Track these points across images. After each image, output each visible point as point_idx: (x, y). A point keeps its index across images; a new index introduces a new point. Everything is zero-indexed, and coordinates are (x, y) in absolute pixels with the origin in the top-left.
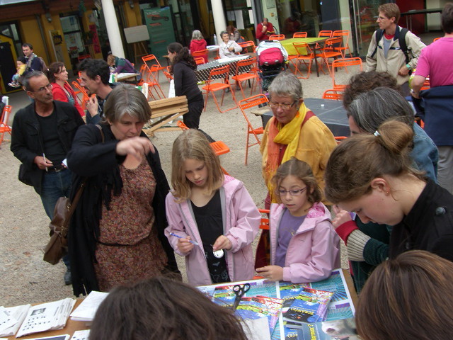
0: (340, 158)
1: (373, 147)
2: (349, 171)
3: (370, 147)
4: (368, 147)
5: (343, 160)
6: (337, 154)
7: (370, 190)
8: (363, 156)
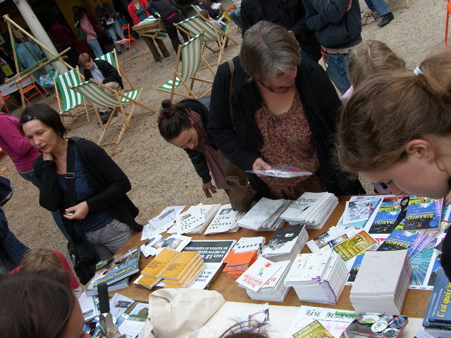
0: (361, 110)
1: (411, 93)
2: (374, 129)
3: (406, 94)
4: (403, 94)
5: (365, 113)
6: (357, 103)
7: (404, 156)
8: (395, 108)
